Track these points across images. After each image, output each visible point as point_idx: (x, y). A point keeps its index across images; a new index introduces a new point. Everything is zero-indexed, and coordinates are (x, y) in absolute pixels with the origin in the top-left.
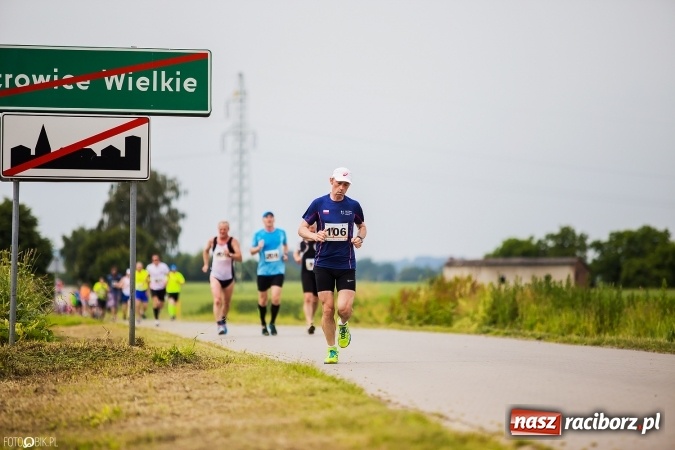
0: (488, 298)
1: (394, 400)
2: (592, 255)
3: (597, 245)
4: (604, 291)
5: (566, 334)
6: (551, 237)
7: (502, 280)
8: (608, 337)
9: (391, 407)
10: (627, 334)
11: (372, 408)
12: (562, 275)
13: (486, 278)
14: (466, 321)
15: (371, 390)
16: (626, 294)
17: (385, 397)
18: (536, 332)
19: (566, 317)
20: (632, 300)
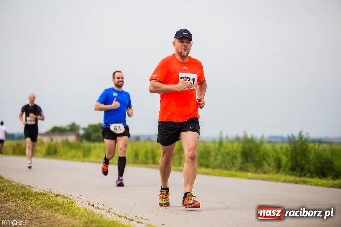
0: (47, 146)
2: (82, 132)
3: (84, 129)
4: (86, 144)
5: (73, 158)
6: (69, 125)
7: (52, 140)
8: (86, 159)
10: (93, 158)
11: (6, 184)
12: (72, 138)
13: (46, 139)
14: (39, 154)
16: (93, 145)
18: (64, 157)
19: (73, 152)
20: (95, 147)
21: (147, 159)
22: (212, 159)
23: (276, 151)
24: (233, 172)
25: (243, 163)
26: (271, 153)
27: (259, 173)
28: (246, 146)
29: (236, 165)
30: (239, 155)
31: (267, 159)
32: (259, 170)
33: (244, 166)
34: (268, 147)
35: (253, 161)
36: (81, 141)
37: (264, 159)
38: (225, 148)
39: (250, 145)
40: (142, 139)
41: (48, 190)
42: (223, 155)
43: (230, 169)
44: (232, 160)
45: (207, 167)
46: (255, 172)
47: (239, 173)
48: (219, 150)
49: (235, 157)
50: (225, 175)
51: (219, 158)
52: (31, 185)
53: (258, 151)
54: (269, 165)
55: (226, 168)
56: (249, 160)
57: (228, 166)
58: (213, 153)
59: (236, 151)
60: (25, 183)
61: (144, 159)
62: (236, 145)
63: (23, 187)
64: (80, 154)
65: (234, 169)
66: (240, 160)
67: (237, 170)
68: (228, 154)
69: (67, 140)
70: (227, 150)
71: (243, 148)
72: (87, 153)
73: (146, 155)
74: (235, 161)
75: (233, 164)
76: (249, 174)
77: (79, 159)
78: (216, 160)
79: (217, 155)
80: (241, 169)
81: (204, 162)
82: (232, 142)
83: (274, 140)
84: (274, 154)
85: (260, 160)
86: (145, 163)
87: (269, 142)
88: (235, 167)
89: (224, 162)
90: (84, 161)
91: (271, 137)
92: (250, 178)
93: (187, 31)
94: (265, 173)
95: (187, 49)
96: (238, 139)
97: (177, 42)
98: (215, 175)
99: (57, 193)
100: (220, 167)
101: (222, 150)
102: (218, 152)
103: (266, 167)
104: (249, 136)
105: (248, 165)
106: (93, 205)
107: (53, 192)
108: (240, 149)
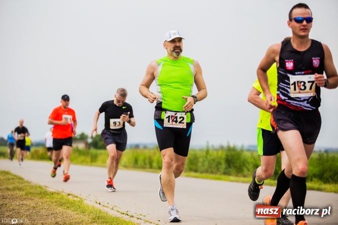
1: (33, 182)
2: (90, 141)
4: (93, 151)
5: (82, 163)
8: (94, 164)
9: (32, 184)
10: (99, 163)
11: (26, 184)
12: (81, 146)
15: (26, 179)
16: (99, 151)
17: (30, 181)
18: (74, 162)
19: (82, 158)
20: (101, 154)
21: (145, 164)
22: (200, 164)
23: (254, 159)
24: (218, 176)
25: (226, 168)
26: (250, 160)
27: (240, 177)
28: (229, 154)
29: (220, 170)
30: (223, 162)
31: (247, 165)
32: (240, 175)
33: (227, 171)
34: (247, 155)
35: (235, 167)
36: (89, 148)
37: (244, 165)
38: (211, 156)
39: (232, 153)
40: (141, 147)
41: (61, 190)
42: (209, 161)
43: (216, 173)
44: (217, 165)
45: (196, 171)
46: (237, 176)
47: (223, 177)
48: (206, 157)
49: (219, 163)
50: (211, 179)
51: (206, 164)
52: (47, 185)
53: (239, 158)
54: (249, 170)
55: (212, 172)
56: (231, 166)
57: (214, 170)
58: (201, 160)
59: (221, 158)
60: (42, 184)
61: (142, 164)
62: (220, 153)
63: (40, 187)
64: (89, 159)
65: (219, 173)
66: (223, 166)
67: (221, 174)
68: (214, 160)
69: (77, 147)
70: (213, 157)
71: (227, 155)
72: (94, 159)
73: (144, 160)
74: (219, 166)
75: (218, 169)
76: (232, 178)
77: (87, 163)
78: (203, 165)
79: (204, 161)
80: (225, 173)
81: (194, 167)
82: (217, 150)
83: (252, 149)
84: (252, 160)
85: (240, 166)
86: (143, 168)
87: (249, 150)
88: (220, 171)
89: (210, 167)
90: (91, 165)
91: (250, 146)
92: (232, 181)
93: (67, 96)
94: (245, 176)
95: (67, 105)
96: (222, 147)
97: (63, 101)
98: (203, 178)
99: (69, 193)
100: (207, 171)
101: (209, 158)
102: (205, 159)
103: (246, 172)
104: (232, 145)
105: (230, 170)
106: (100, 204)
107: (65, 192)
108: (224, 156)
